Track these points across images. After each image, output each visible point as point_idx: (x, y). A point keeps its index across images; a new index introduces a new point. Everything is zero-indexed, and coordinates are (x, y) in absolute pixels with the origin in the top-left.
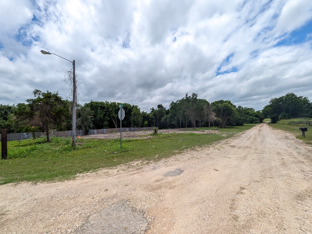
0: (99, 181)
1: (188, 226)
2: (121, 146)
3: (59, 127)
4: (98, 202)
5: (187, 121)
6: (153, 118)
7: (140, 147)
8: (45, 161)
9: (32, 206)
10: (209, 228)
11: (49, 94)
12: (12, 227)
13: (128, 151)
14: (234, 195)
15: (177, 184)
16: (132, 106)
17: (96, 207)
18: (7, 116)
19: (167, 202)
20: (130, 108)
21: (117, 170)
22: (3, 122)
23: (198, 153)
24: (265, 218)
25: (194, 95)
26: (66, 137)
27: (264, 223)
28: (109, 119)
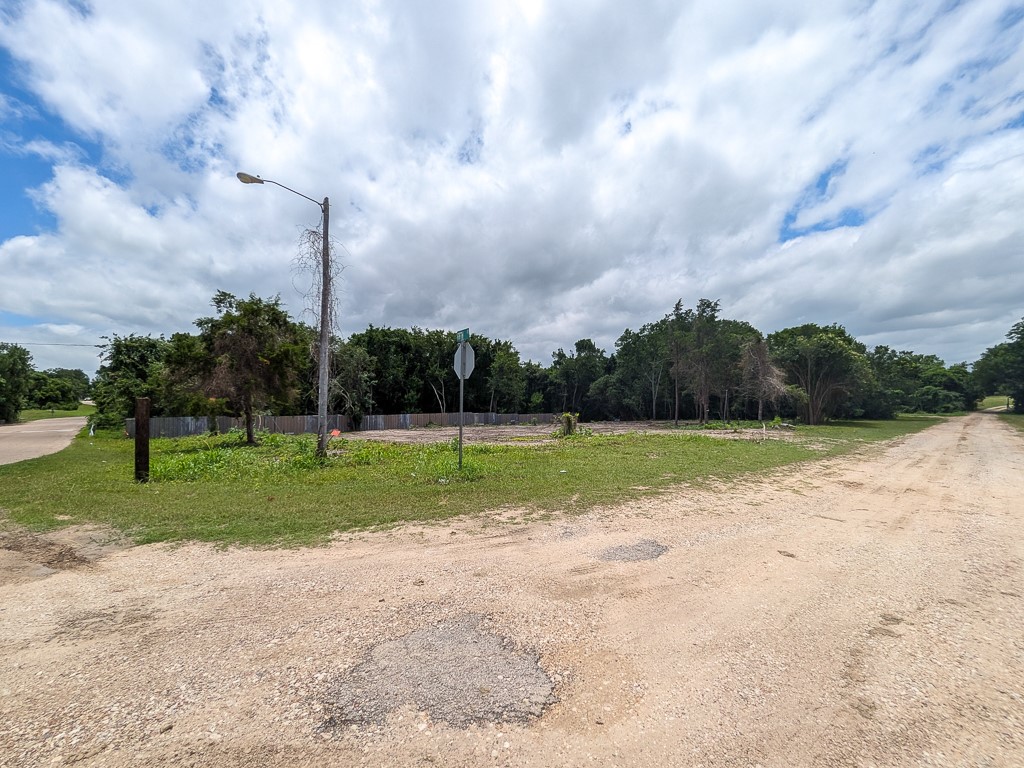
0: (397, 555)
1: (686, 711)
2: (460, 462)
3: (279, 402)
4: (398, 612)
5: (680, 395)
6: (560, 384)
7: (518, 469)
8: (246, 491)
9: (218, 604)
10: (763, 726)
11: (256, 304)
12: (169, 652)
13: (482, 477)
14: (860, 638)
15: (644, 585)
16: (493, 343)
17: (390, 625)
18: (147, 366)
19: (614, 636)
20: (488, 350)
21: (449, 530)
22: (136, 385)
23: (720, 499)
24: (988, 723)
25: (705, 305)
26: (296, 434)
27: (980, 738)
28: (422, 382)
